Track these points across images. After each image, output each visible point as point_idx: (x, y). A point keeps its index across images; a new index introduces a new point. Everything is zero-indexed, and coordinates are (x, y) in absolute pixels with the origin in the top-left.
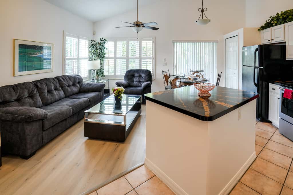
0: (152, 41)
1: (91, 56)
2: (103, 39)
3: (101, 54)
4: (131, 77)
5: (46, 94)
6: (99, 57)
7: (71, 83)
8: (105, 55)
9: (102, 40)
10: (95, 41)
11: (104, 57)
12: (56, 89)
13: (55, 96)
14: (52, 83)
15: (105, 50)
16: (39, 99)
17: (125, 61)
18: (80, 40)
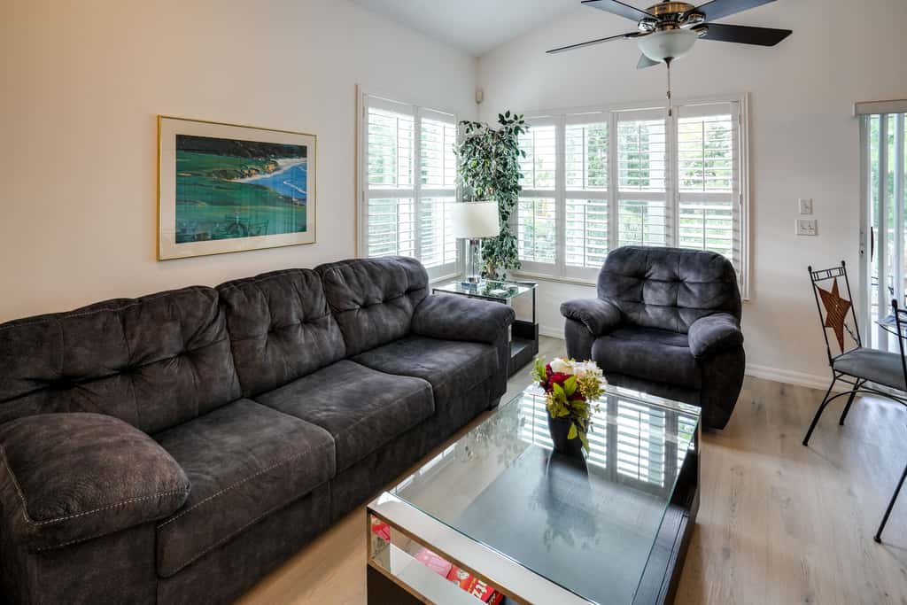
0: (729, 117)
1: (465, 184)
2: (511, 117)
3: (504, 176)
4: (633, 281)
5: (262, 346)
6: (494, 186)
7: (377, 294)
8: (521, 182)
9: (506, 119)
10: (479, 126)
11: (517, 188)
12: (308, 320)
13: (301, 354)
14: (295, 294)
15: (520, 158)
16: (227, 365)
17: (601, 209)
18: (423, 120)
